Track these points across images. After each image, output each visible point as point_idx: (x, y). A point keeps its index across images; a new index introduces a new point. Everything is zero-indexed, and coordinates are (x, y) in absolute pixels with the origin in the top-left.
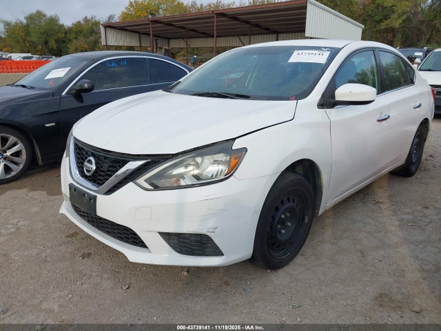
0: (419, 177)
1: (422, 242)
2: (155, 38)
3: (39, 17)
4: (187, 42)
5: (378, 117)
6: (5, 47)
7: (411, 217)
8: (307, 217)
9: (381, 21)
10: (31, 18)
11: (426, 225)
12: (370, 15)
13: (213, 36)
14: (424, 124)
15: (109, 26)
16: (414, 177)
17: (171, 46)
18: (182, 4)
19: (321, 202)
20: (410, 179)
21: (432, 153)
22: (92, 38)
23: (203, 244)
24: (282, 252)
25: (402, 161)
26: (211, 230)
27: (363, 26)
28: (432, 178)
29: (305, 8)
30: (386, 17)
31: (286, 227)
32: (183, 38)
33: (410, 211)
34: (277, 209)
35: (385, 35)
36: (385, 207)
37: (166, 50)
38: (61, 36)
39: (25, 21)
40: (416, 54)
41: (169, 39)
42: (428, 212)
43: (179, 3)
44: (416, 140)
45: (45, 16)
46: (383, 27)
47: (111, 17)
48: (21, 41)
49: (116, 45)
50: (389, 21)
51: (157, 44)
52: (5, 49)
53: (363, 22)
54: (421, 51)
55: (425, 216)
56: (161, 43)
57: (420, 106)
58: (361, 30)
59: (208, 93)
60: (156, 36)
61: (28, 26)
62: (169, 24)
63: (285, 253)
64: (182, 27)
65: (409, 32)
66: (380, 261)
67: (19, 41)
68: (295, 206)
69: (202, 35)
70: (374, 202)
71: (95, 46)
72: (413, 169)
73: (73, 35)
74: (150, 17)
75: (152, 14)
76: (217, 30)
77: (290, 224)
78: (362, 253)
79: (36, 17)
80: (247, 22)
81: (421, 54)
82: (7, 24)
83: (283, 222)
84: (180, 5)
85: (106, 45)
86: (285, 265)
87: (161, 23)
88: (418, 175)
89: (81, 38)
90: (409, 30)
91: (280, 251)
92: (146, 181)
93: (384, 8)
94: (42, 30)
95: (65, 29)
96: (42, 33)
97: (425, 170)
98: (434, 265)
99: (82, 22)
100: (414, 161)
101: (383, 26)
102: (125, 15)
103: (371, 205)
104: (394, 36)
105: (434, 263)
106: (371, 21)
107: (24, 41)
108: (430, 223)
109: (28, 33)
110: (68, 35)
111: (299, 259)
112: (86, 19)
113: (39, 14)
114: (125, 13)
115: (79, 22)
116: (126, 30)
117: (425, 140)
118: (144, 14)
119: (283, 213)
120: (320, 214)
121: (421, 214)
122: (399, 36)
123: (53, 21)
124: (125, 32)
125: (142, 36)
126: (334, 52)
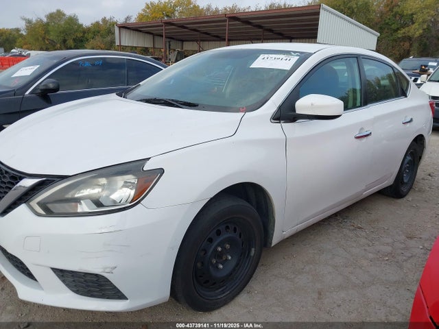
0: (410, 199)
1: (395, 282)
2: (168, 40)
3: (59, 17)
4: (199, 45)
5: (357, 134)
6: (26, 44)
7: (389, 249)
8: (253, 249)
9: (398, 29)
10: (51, 16)
11: (406, 261)
12: (387, 24)
13: (224, 40)
14: (419, 141)
15: (124, 27)
16: (405, 199)
17: (185, 48)
18: (198, 6)
19: (274, 231)
20: (400, 201)
21: (431, 171)
22: (109, 38)
23: (101, 285)
24: (220, 290)
25: (390, 181)
26: (107, 271)
27: (379, 34)
28: (426, 201)
29: (318, 14)
30: (404, 25)
31: (225, 262)
32: (197, 41)
33: (390, 240)
34: (211, 240)
35: (402, 44)
36: (364, 234)
37: (179, 52)
38: (79, 35)
39: (45, 20)
40: (430, 64)
41: (182, 41)
42: (412, 243)
43: (195, 6)
44: (409, 158)
45: (64, 15)
46: (400, 36)
47: (128, 18)
48: (41, 39)
49: (130, 45)
50: (407, 29)
51: (170, 45)
52: (25, 46)
53: (380, 30)
54: (435, 61)
55: (407, 248)
56: (174, 44)
57: (411, 120)
58: (376, 39)
59: (155, 99)
60: (170, 38)
61: (47, 24)
62: (182, 26)
63: (223, 292)
64: (195, 30)
65: (428, 42)
66: (339, 306)
67: (38, 39)
68: (238, 237)
69: (215, 38)
70: (353, 228)
71: (110, 46)
72: (404, 189)
73: (91, 35)
74: (166, 18)
75: (167, 16)
76: (229, 33)
77: (230, 258)
78: (320, 294)
79: (57, 16)
80: (259, 27)
81: (435, 64)
82: (29, 22)
83: (219, 256)
84: (196, 7)
85: (120, 46)
86: (222, 306)
87: (173, 24)
88: (409, 197)
89: (98, 39)
90: (427, 39)
91: (217, 289)
92: (39, 204)
93: (402, 16)
94: (62, 29)
95: (83, 28)
96: (60, 32)
97: (419, 191)
98: (403, 315)
99: (101, 23)
100: (405, 181)
101: (400, 33)
102: (141, 17)
103: (348, 231)
104: (411, 45)
105: (403, 312)
106: (388, 29)
107: (44, 39)
108: (410, 257)
109: (47, 32)
110: (86, 35)
111: (242, 298)
112: (104, 20)
113: (59, 14)
114: (142, 15)
115: (97, 23)
116: (140, 31)
117: (420, 158)
118: (159, 15)
119: (219, 245)
120: (273, 245)
121: (403, 246)
122: (416, 45)
123: (73, 21)
124: (139, 33)
125: (156, 38)
126: (304, 57)
